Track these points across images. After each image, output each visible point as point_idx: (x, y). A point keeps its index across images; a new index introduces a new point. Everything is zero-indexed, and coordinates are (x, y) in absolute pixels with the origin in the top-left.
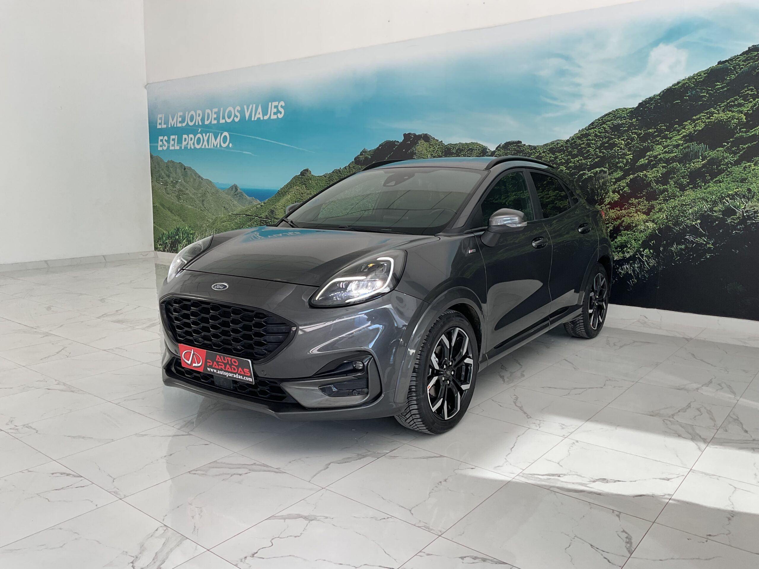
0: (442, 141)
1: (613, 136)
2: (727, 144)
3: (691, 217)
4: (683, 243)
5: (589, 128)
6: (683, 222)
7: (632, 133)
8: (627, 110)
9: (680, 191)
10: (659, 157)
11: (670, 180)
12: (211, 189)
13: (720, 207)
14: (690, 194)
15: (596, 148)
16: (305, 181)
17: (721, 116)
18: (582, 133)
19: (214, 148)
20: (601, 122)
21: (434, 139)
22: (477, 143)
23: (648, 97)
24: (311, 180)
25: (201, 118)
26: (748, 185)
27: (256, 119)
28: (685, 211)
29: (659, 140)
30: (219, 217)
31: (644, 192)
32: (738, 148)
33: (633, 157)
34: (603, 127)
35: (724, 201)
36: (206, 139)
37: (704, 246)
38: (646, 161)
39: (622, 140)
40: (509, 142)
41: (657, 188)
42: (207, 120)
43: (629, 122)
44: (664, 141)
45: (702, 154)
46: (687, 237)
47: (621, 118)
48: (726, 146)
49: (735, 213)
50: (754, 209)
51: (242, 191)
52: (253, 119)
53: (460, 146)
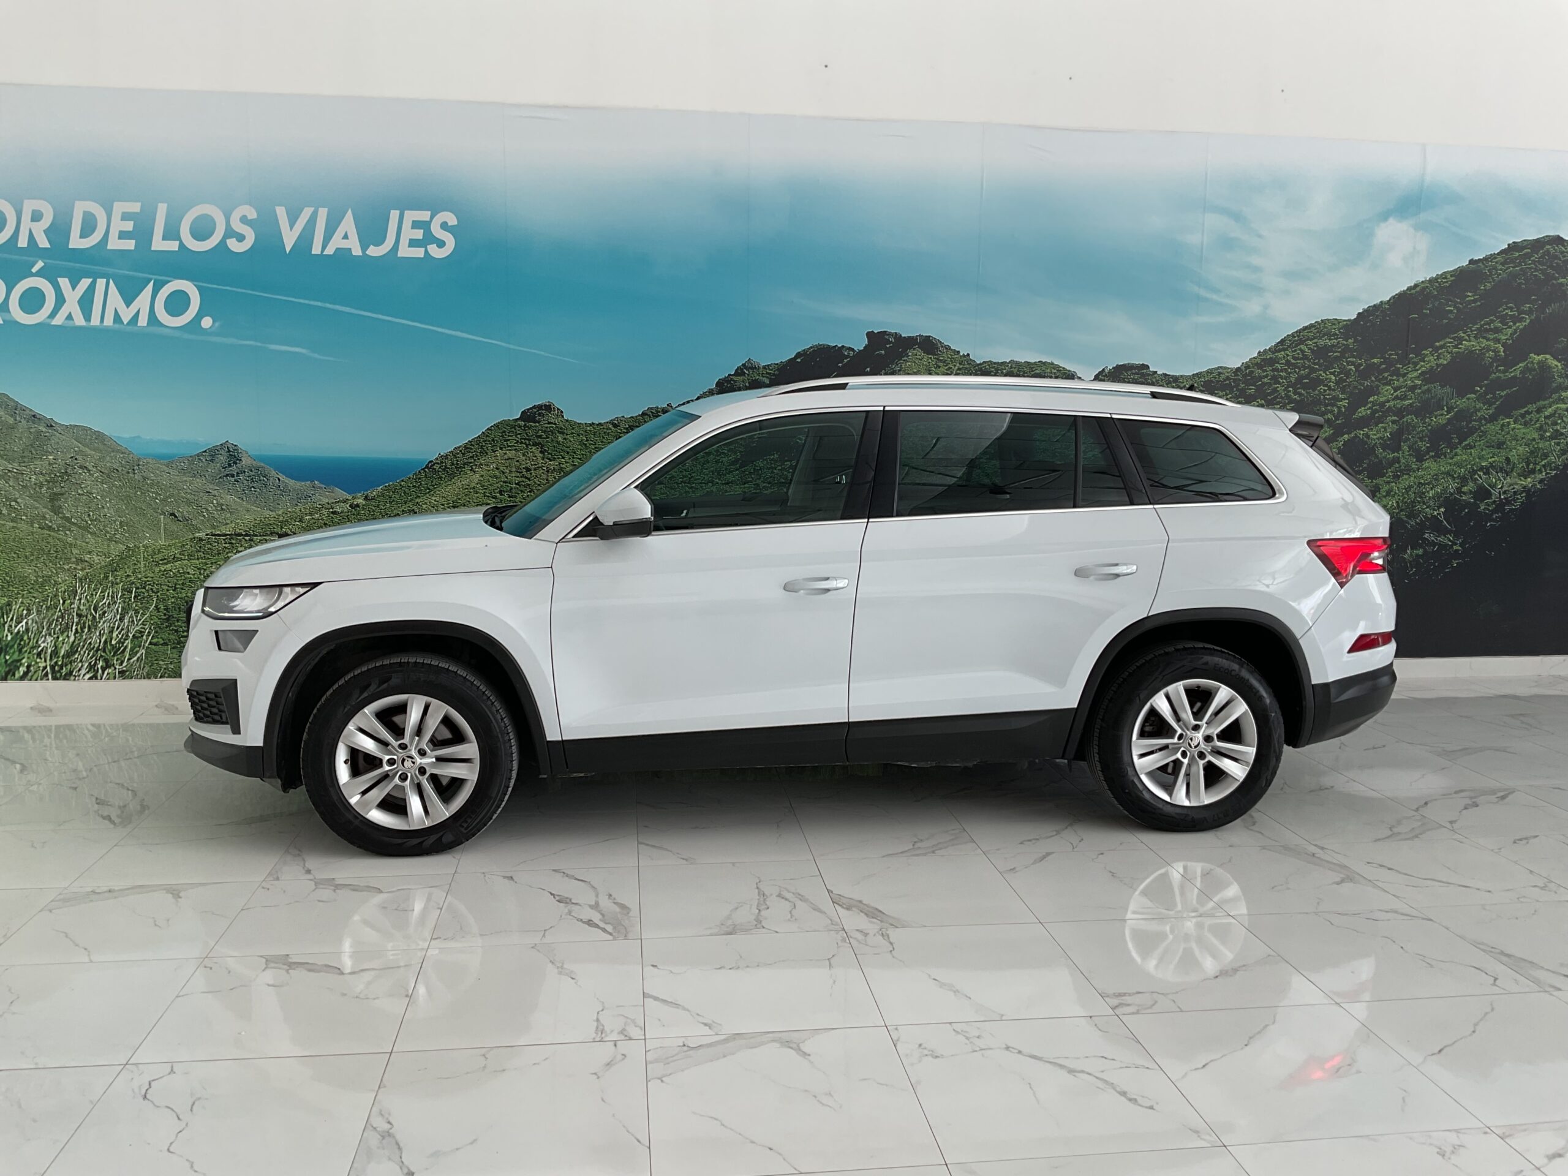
0: (968, 355)
1: (1317, 367)
2: (1481, 388)
3: (1431, 503)
4: (1421, 546)
5: (1275, 349)
6: (1420, 513)
7: (1348, 363)
8: (1339, 323)
9: (1417, 461)
10: (1387, 405)
11: (1402, 444)
12: (101, 459)
13: (1470, 486)
14: (1431, 466)
15: (1289, 386)
16: (540, 437)
17: (1473, 345)
18: (1265, 357)
19: (117, 326)
20: (1294, 341)
21: (948, 348)
22: (1052, 364)
23: (1372, 304)
24: (563, 433)
25: (51, 224)
26: (1506, 453)
27: (330, 251)
28: (1424, 493)
29: (1387, 378)
30: (145, 547)
31: (1365, 463)
32: (1494, 397)
33: (1348, 403)
34: (1300, 349)
35: (1476, 476)
36: (73, 297)
37: (1449, 550)
38: (1369, 412)
39: (1331, 373)
40: (1124, 365)
41: (1384, 457)
42: (83, 235)
43: (1343, 344)
44: (1393, 380)
45: (1447, 403)
46: (1426, 536)
47: (1329, 335)
48: (1478, 391)
49: (1488, 494)
50: (1514, 489)
51: (262, 464)
52: (316, 250)
53: (1011, 367)
